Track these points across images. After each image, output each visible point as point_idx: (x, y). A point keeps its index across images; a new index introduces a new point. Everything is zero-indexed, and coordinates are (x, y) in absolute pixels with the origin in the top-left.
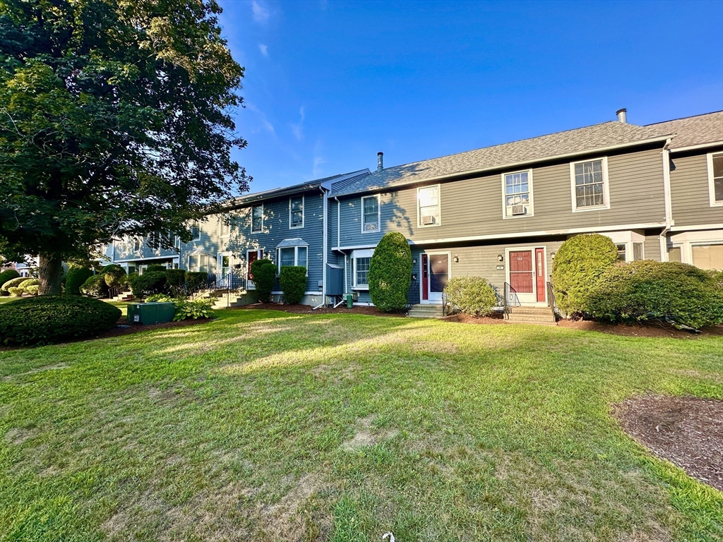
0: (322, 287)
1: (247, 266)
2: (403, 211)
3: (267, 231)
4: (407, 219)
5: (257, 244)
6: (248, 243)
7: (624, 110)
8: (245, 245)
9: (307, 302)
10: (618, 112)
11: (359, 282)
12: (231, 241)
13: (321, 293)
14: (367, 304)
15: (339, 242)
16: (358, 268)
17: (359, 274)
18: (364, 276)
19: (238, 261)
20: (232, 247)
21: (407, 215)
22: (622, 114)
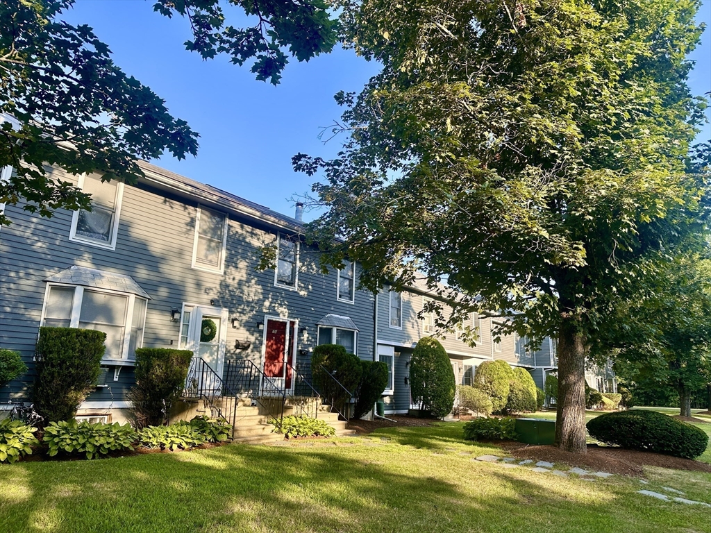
1: (264, 348)
3: (303, 293)
5: (286, 311)
6: (267, 303)
8: (260, 302)
12: (224, 286)
19: (243, 335)
20: (228, 299)
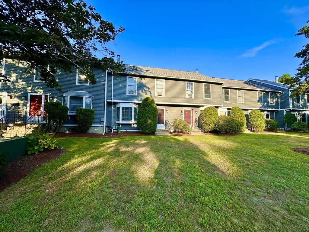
0: (104, 122)
2: (149, 88)
4: (150, 92)
5: (41, 90)
7: (197, 70)
9: (91, 131)
10: (196, 70)
11: (122, 120)
13: (102, 125)
14: (125, 131)
15: (112, 97)
16: (123, 112)
17: (123, 116)
18: (126, 116)
21: (150, 90)
22: (197, 71)
